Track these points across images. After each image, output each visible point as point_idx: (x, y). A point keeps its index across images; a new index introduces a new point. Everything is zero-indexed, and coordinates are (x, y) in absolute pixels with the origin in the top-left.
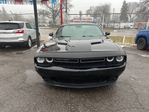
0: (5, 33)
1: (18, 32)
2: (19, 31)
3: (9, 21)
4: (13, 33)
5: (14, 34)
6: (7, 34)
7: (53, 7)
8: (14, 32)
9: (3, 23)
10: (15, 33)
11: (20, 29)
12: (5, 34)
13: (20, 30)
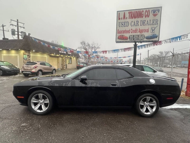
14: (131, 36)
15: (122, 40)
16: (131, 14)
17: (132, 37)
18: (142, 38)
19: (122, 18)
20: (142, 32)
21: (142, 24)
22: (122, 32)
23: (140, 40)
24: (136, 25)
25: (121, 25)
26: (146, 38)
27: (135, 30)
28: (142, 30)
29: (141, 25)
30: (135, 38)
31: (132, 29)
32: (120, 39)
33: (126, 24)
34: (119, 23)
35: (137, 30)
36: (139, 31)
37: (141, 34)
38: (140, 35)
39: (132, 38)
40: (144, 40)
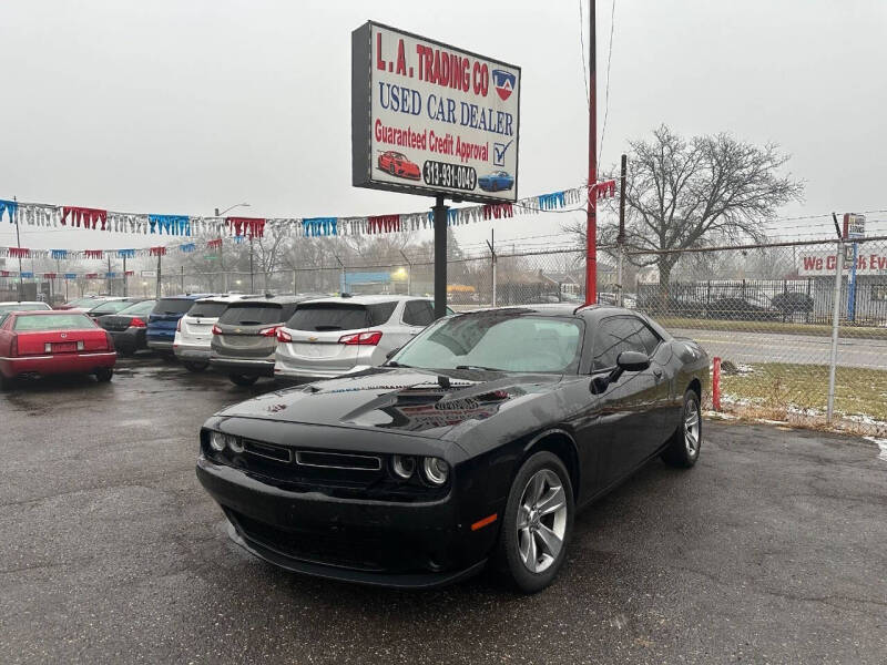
0: (313, 342)
1: (357, 342)
2: (360, 334)
3: (344, 296)
4: (339, 343)
5: (342, 346)
6: (319, 347)
7: (666, 204)
8: (345, 340)
9: (318, 303)
10: (346, 343)
11: (366, 330)
12: (313, 346)
13: (366, 332)
14: (431, 162)
15: (395, 175)
16: (427, 58)
17: (435, 170)
18: (468, 183)
19: (391, 64)
20: (468, 156)
21: (465, 121)
22: (397, 135)
23: (461, 188)
24: (446, 118)
25: (391, 98)
26: (481, 187)
27: (445, 141)
28: (468, 145)
29: (462, 124)
30: (445, 176)
31: (432, 133)
32: (387, 172)
33: (410, 101)
34: (382, 84)
35: (452, 142)
36: (458, 150)
37: (464, 164)
38: (462, 167)
39: (435, 176)
40: (475, 192)
